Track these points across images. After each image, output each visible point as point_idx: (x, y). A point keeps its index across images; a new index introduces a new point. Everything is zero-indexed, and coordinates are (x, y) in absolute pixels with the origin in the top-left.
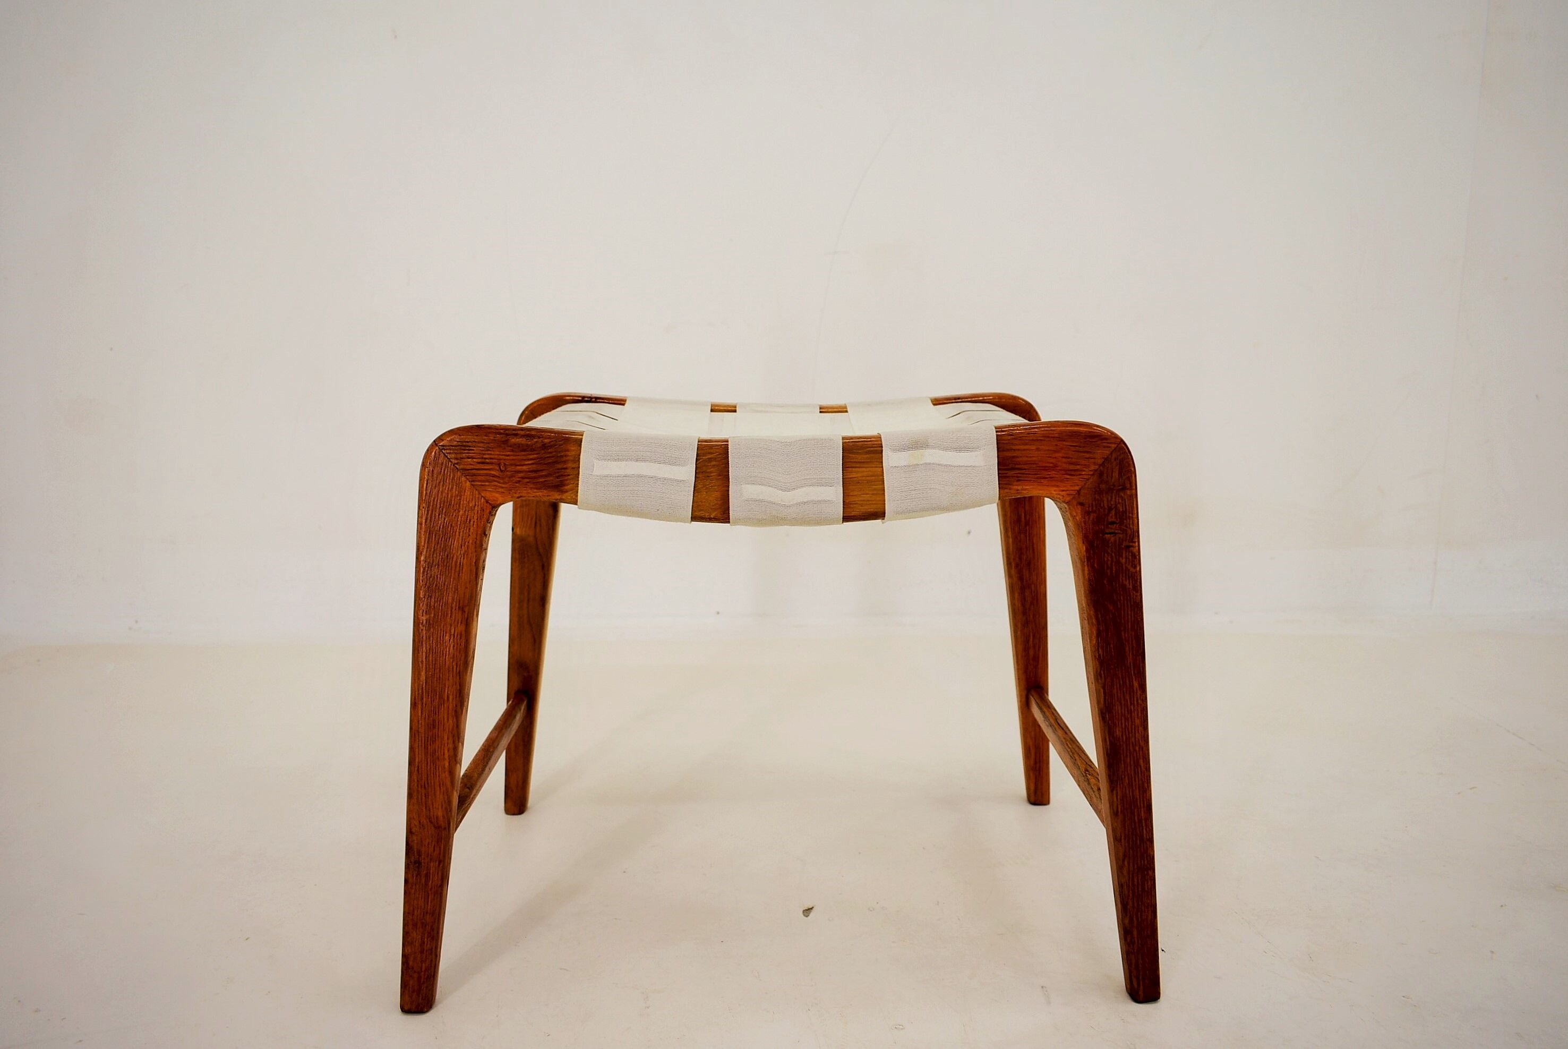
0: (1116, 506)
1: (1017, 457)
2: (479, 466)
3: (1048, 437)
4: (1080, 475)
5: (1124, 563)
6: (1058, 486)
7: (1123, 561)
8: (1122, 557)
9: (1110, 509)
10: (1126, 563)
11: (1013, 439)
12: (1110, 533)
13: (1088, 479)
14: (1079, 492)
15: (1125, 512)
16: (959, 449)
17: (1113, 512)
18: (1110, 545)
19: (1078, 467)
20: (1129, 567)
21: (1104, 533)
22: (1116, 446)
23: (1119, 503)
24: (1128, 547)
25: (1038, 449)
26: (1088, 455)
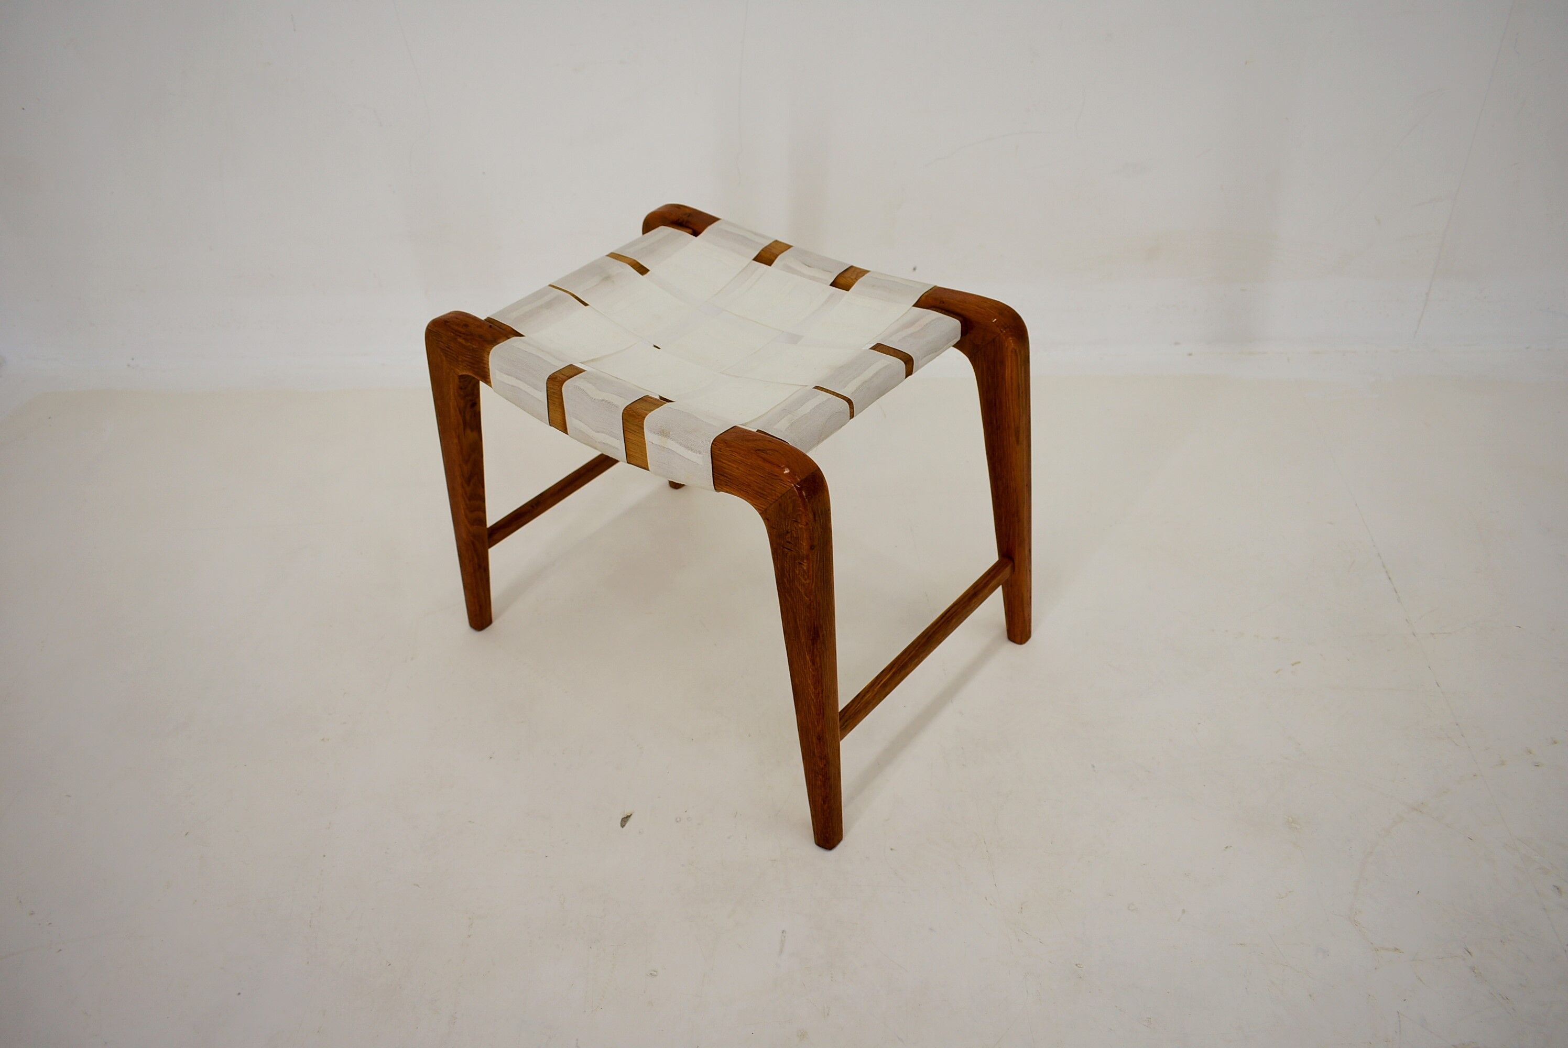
0: (791, 532)
1: (725, 468)
2: (447, 349)
3: (744, 463)
4: (766, 499)
5: (798, 573)
6: (752, 500)
7: (797, 572)
8: (796, 568)
9: (788, 532)
10: (799, 574)
11: (722, 454)
12: (788, 549)
13: (771, 504)
14: (766, 510)
15: (797, 538)
16: (687, 448)
17: (789, 535)
18: (788, 557)
19: (765, 493)
20: (801, 578)
21: (784, 547)
22: (790, 488)
23: (793, 530)
24: (801, 564)
25: (738, 468)
26: (771, 487)
